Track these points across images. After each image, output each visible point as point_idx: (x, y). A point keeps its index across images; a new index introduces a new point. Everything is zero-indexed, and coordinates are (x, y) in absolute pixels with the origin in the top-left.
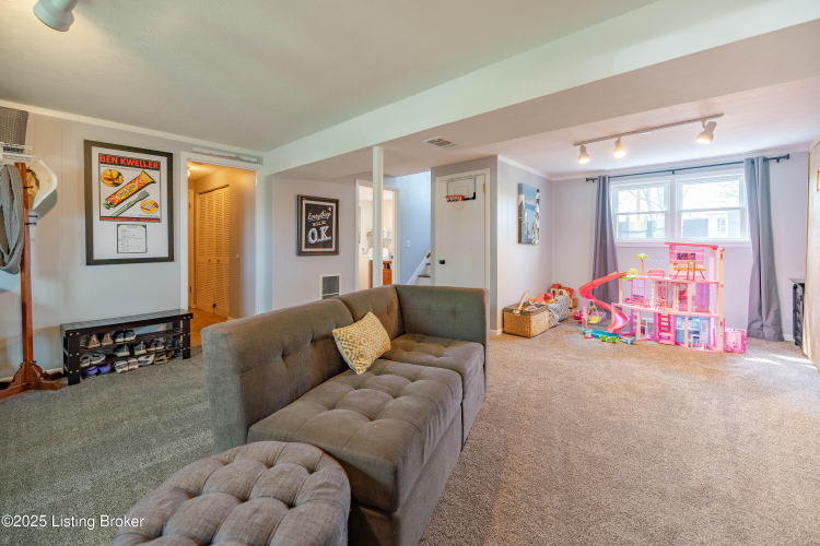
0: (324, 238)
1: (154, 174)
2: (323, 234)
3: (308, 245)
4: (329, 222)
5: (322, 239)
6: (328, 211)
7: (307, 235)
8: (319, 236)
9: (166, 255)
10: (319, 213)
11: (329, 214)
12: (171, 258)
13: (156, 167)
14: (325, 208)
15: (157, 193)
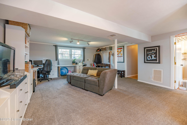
0: (153, 58)
1: (122, 49)
2: (153, 57)
3: (147, 60)
4: (156, 53)
5: (153, 59)
6: (155, 50)
7: (147, 58)
8: (152, 57)
9: (123, 61)
10: (151, 51)
11: (155, 51)
12: (124, 62)
13: (122, 48)
14: (154, 50)
15: (122, 52)
